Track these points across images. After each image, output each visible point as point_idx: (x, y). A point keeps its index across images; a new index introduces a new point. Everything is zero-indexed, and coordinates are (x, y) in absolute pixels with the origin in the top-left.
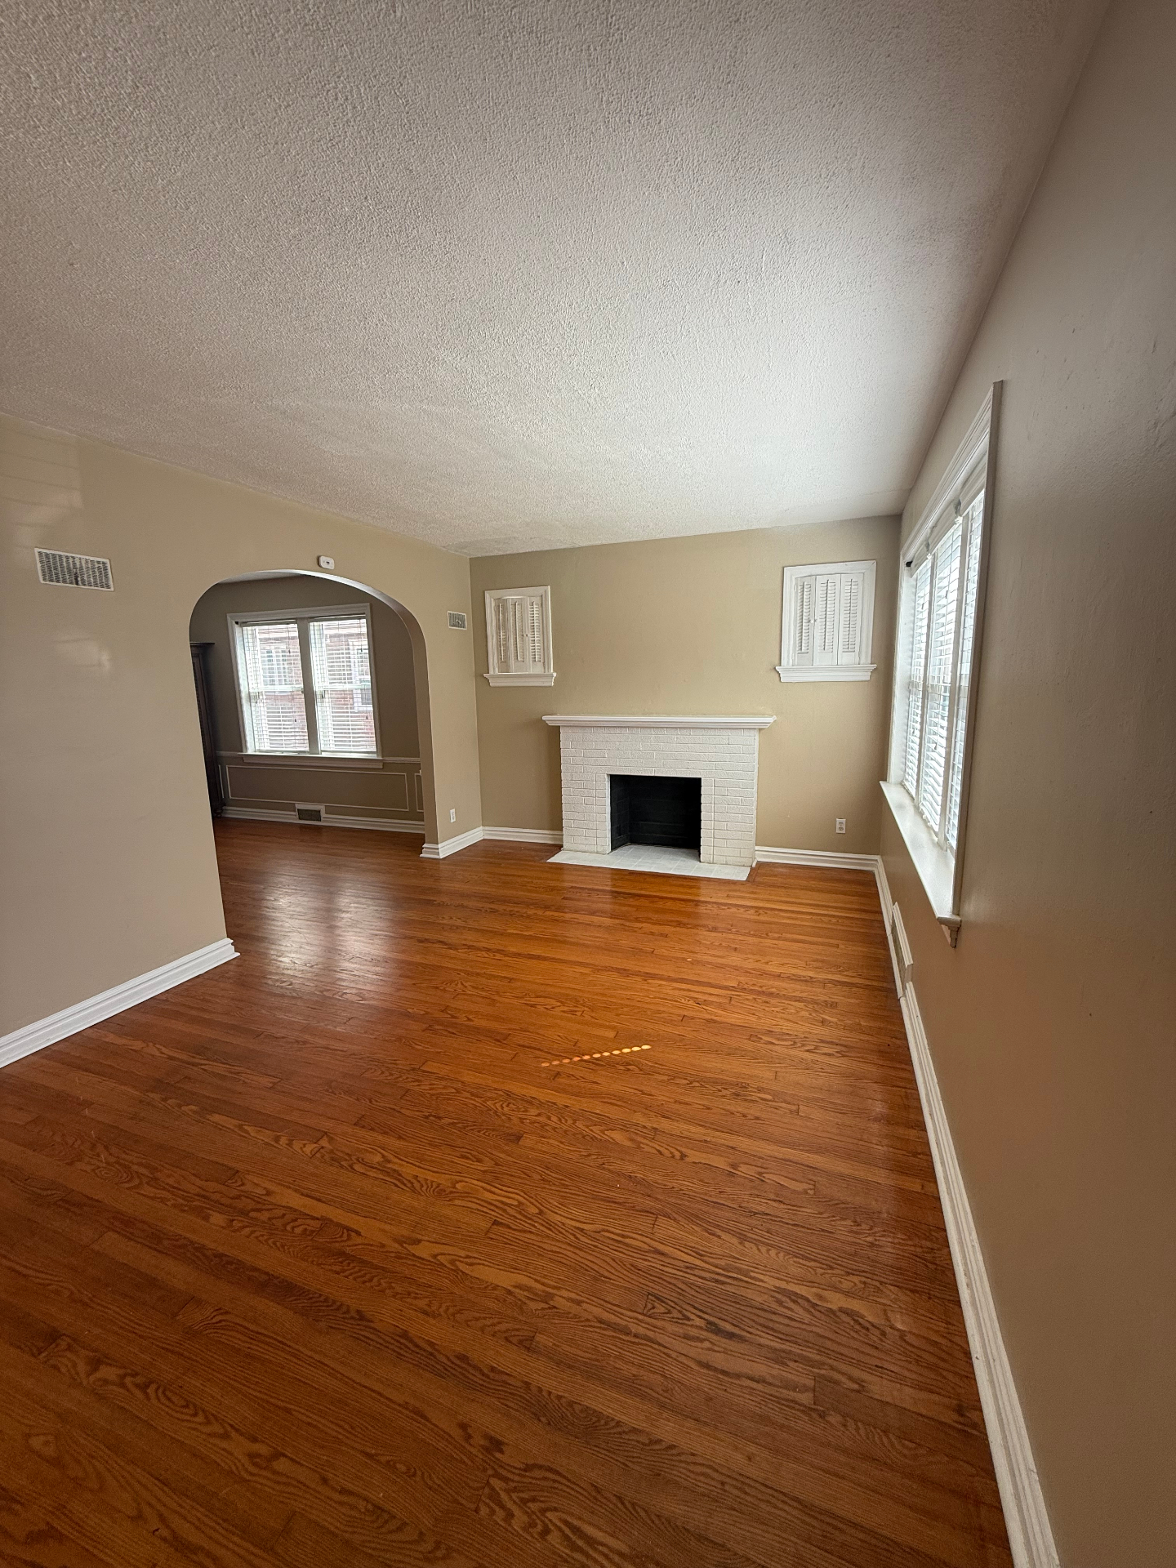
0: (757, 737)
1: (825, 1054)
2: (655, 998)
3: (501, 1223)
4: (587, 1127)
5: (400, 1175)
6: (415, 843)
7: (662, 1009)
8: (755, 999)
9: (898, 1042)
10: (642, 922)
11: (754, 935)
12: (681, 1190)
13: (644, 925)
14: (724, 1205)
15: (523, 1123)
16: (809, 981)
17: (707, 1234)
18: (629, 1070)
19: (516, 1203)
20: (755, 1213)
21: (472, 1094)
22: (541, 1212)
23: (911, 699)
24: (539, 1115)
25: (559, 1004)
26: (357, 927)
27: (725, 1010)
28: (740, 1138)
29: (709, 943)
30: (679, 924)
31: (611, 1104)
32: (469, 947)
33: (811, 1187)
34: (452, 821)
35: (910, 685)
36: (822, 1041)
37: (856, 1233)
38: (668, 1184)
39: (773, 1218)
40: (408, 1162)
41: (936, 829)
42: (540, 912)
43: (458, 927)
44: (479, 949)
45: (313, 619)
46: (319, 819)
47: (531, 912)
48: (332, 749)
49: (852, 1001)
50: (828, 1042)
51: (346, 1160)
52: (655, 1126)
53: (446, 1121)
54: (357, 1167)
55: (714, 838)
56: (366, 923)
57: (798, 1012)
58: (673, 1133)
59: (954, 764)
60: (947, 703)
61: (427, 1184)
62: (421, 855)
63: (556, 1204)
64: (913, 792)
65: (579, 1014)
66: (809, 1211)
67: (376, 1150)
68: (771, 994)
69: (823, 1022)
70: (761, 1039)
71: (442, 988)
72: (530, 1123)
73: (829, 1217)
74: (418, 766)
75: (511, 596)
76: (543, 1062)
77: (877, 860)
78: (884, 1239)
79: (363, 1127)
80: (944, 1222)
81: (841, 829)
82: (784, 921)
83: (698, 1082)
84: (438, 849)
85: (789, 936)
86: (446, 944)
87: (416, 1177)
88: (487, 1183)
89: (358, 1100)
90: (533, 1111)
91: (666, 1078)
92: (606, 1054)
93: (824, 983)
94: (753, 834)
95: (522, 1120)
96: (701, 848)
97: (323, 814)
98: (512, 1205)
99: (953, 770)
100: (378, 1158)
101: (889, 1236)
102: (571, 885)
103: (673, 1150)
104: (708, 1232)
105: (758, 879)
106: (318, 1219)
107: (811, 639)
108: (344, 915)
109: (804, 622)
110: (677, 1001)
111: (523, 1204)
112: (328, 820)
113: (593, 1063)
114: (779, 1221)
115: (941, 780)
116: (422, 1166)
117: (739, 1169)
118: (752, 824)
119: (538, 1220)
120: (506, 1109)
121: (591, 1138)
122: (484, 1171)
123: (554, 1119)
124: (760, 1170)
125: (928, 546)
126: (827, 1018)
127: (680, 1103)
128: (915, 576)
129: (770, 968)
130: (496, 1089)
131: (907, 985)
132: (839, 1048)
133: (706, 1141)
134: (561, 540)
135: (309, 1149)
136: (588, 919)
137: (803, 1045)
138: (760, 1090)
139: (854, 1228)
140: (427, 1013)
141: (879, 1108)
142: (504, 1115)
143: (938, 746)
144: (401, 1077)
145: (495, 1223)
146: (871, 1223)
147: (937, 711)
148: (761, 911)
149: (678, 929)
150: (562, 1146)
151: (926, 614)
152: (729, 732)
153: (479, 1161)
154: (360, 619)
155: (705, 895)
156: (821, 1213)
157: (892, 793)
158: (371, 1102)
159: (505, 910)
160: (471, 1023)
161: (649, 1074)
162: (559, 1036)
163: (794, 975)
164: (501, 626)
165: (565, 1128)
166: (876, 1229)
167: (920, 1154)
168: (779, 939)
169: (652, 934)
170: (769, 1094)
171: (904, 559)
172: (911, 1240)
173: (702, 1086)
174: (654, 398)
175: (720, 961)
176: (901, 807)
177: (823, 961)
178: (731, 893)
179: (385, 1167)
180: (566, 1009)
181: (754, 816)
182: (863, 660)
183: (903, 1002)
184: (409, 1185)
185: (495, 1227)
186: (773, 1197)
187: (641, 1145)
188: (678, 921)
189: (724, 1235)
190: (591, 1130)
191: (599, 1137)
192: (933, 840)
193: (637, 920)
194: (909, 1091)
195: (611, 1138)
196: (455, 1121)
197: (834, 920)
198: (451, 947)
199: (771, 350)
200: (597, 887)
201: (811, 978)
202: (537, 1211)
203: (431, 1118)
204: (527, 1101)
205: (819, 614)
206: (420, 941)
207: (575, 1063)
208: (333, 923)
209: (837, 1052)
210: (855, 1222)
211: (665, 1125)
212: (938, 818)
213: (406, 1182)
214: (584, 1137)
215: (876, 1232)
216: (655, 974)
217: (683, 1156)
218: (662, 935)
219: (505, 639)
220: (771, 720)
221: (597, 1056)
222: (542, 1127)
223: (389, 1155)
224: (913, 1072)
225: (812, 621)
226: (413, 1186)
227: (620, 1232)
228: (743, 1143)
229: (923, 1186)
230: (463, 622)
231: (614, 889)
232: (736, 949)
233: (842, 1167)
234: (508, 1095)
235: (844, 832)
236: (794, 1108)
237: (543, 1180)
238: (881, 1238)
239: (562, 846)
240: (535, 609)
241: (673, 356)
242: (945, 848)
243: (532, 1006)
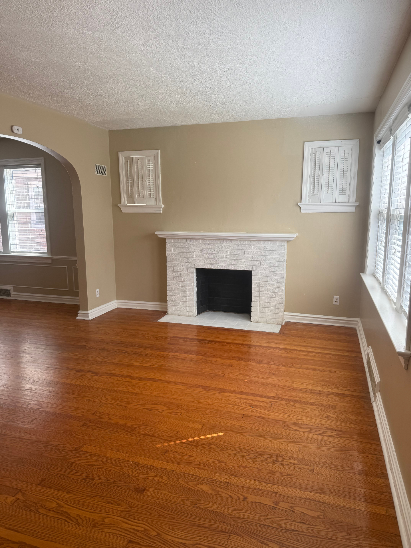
0: (286, 246)
1: (329, 436)
2: (226, 404)
3: (133, 542)
4: (186, 482)
5: (69, 515)
6: (74, 310)
7: (230, 410)
8: (286, 404)
9: (372, 428)
10: (217, 358)
11: (285, 366)
12: (244, 518)
13: (217, 359)
14: (269, 526)
15: (146, 481)
16: (319, 393)
17: (260, 544)
18: (211, 448)
19: (142, 529)
20: (289, 530)
21: (113, 465)
22: (158, 534)
23: (379, 224)
24: (156, 476)
25: (166, 408)
26: (36, 363)
27: (268, 411)
28: (279, 487)
29: (257, 370)
30: (239, 359)
31: (201, 468)
32: (110, 374)
33: (322, 514)
34: (97, 296)
35: (379, 215)
36: (327, 429)
37: (349, 539)
38: (236, 515)
39: (300, 533)
40: (73, 507)
41: (395, 300)
42: (154, 352)
43: (101, 362)
44: (115, 375)
45: (7, 167)
46: (9, 295)
47: (148, 352)
48: (18, 251)
49: (345, 404)
50: (330, 429)
51: (34, 507)
52: (227, 481)
53: (97, 481)
54: (42, 511)
55: (259, 307)
56: (42, 360)
57: (312, 412)
58: (238, 485)
59: (406, 262)
60: (402, 225)
61: (86, 519)
62: (77, 318)
63: (168, 529)
64: (381, 279)
65: (179, 414)
66: (321, 528)
67: (53, 500)
68: (296, 401)
69: (328, 417)
70: (291, 428)
71: (92, 400)
72: (150, 481)
73: (332, 531)
74: (75, 262)
75: (136, 155)
76: (158, 444)
77: (357, 321)
78: (365, 542)
79: (44, 486)
80: (399, 531)
81: (336, 302)
82: (303, 357)
83: (253, 454)
84: (88, 314)
85: (305, 366)
86: (94, 373)
87: (79, 516)
88: (124, 518)
89: (40, 469)
90: (152, 474)
91: (234, 452)
92: (196, 438)
93: (327, 394)
94: (283, 305)
95: (145, 480)
96: (252, 313)
97: (12, 292)
98: (140, 531)
99: (405, 265)
100: (54, 505)
101: (367, 540)
102: (173, 335)
103: (238, 495)
104: (261, 542)
105: (286, 332)
106: (17, 543)
107: (320, 185)
108: (27, 355)
109: (315, 176)
110: (239, 406)
111: (147, 530)
112: (15, 296)
113: (188, 444)
114: (303, 535)
115: (398, 272)
116: (83, 509)
117: (279, 505)
118: (282, 299)
119: (157, 539)
120: (135, 473)
121: (189, 489)
122: (123, 511)
123: (165, 478)
124: (291, 505)
125: (391, 131)
126: (330, 415)
127: (243, 467)
128: (382, 149)
129: (295, 385)
130: (128, 461)
131: (377, 394)
132: (337, 432)
133: (258, 489)
134: (169, 121)
135: (10, 499)
136: (183, 356)
137: (316, 431)
138: (291, 458)
139: (348, 537)
140: (83, 416)
141: (359, 466)
142: (134, 477)
143: (396, 251)
144: (67, 455)
145: (130, 542)
146: (357, 534)
147: (396, 230)
148: (288, 351)
149: (238, 362)
150: (170, 494)
151: (389, 172)
152: (269, 243)
153: (119, 505)
154: (37, 168)
155: (254, 341)
156: (328, 529)
157: (368, 280)
158: (49, 471)
159: (132, 351)
160: (111, 421)
161: (223, 450)
162: (167, 428)
163: (310, 390)
164: (130, 173)
165: (172, 483)
166: (360, 537)
167: (385, 493)
168: (300, 368)
169: (223, 365)
170: (296, 460)
171: (376, 137)
172: (380, 542)
173: (256, 457)
174: (229, 33)
175: (265, 381)
176: (373, 288)
177: (326, 381)
178: (270, 340)
179: (59, 510)
180: (171, 411)
181: (284, 294)
182: (351, 200)
183: (374, 404)
184: (75, 521)
185: (130, 544)
186: (299, 520)
187: (220, 493)
188: (238, 357)
189: (271, 544)
190: (189, 485)
191: (193, 489)
192: (393, 308)
193: (214, 356)
194: (378, 456)
195: (201, 489)
196: (103, 481)
197: (333, 357)
198: (97, 374)
199: (302, 7)
200: (188, 337)
201: (320, 391)
202: (156, 534)
203: (88, 480)
204: (149, 468)
205: (325, 172)
206: (78, 371)
207: (178, 445)
208: (19, 361)
209: (336, 435)
210: (348, 533)
211: (234, 480)
212: (396, 294)
213: (73, 519)
214: (184, 489)
215: (360, 539)
216: (226, 389)
217: (245, 498)
218: (229, 365)
219: (131, 183)
220: (295, 236)
221: (191, 439)
222: (158, 483)
223: (61, 503)
224: (380, 445)
225: (321, 176)
226: (77, 521)
227: (208, 544)
228: (282, 490)
229: (387, 511)
230: (105, 170)
231: (199, 338)
232: (274, 374)
233: (340, 502)
234: (136, 464)
235: (338, 304)
236: (311, 468)
237: (160, 515)
238: (363, 542)
239: (166, 312)
240: (150, 164)
241: (242, 7)
242: (400, 312)
243: (150, 410)
